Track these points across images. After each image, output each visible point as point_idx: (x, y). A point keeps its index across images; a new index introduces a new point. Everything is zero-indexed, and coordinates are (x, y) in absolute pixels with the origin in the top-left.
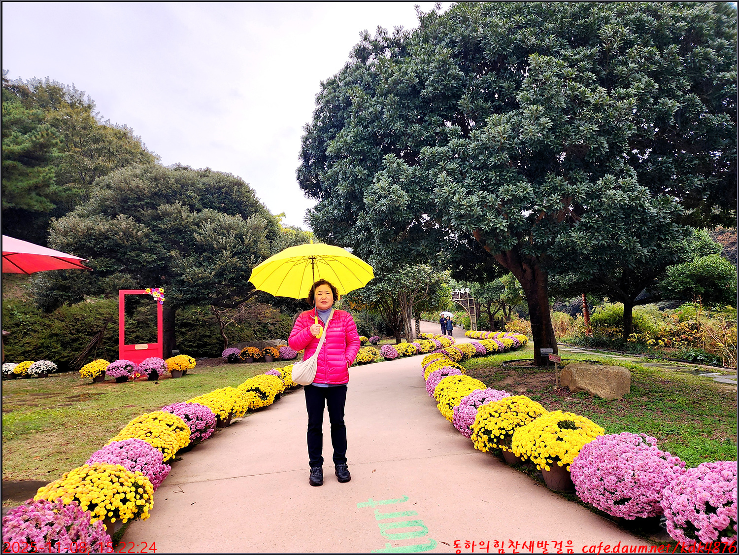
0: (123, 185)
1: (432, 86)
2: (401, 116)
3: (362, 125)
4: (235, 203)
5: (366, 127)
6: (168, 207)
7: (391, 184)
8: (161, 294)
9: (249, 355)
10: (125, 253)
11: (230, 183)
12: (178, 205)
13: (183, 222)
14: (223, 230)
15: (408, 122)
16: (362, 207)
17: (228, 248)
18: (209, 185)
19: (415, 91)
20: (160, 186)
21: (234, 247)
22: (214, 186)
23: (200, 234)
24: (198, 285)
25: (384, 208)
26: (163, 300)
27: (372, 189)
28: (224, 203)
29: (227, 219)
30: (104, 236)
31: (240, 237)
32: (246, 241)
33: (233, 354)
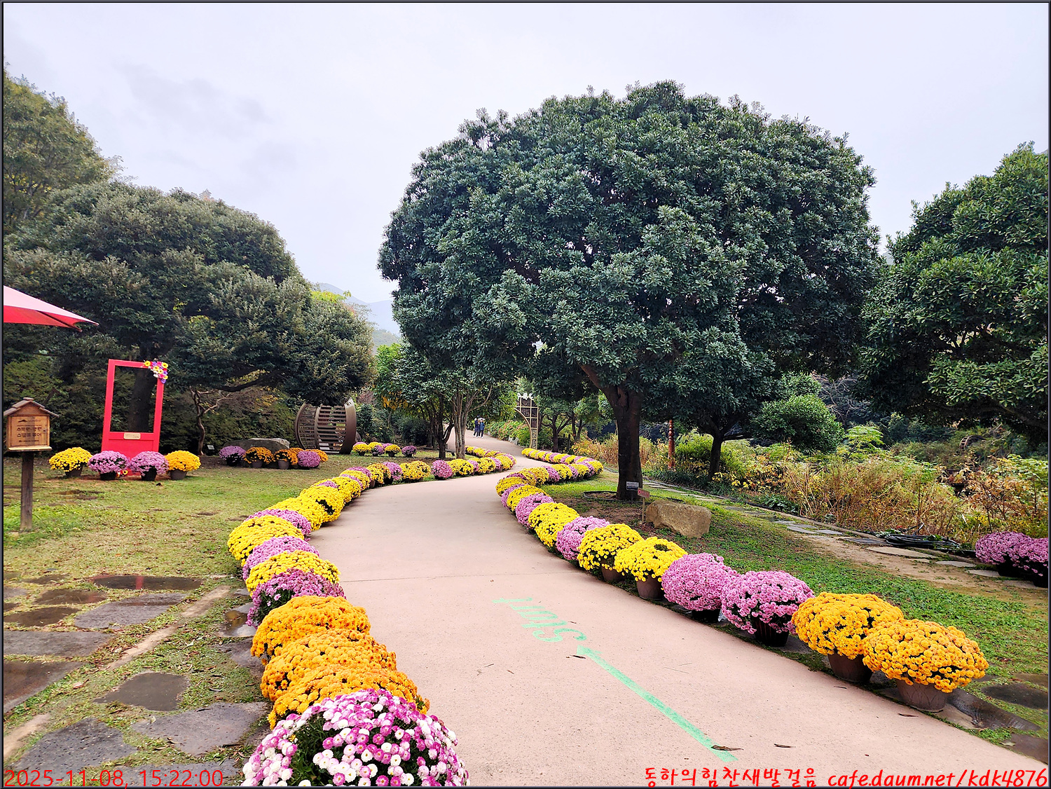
0: (114, 215)
1: (561, 207)
2: (524, 230)
3: (479, 227)
4: (261, 257)
5: (483, 231)
6: (175, 253)
7: (510, 301)
8: (164, 369)
9: (258, 458)
10: (111, 309)
11: (258, 229)
12: (189, 252)
13: (195, 277)
14: (250, 294)
15: (531, 237)
16: (468, 314)
17: (255, 318)
18: (229, 229)
19: (543, 208)
20: (166, 224)
21: (262, 318)
22: (236, 231)
23: (218, 295)
24: (211, 362)
25: (498, 325)
26: (166, 377)
27: (484, 299)
28: (247, 255)
29: (256, 280)
30: (84, 282)
31: (271, 305)
32: (279, 312)
33: (236, 455)
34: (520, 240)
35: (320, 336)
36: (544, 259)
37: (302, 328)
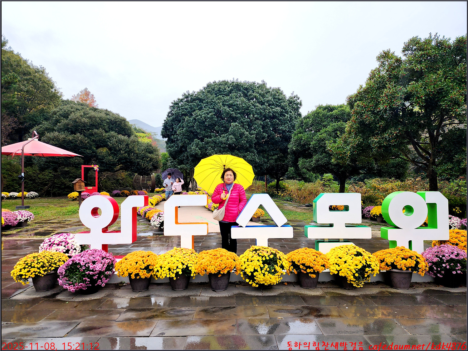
0: (77, 120)
4: (122, 129)
6: (97, 130)
8: (97, 167)
9: (125, 194)
10: (79, 149)
11: (121, 120)
12: (101, 130)
13: (103, 138)
14: (120, 142)
17: (123, 150)
18: (111, 120)
20: (93, 121)
21: (125, 149)
22: (114, 121)
23: (111, 143)
24: (110, 164)
26: (98, 170)
27: (190, 147)
28: (117, 128)
29: (121, 137)
30: (70, 142)
31: (127, 145)
32: (130, 147)
33: (118, 193)
34: (198, 131)
35: (143, 153)
36: (205, 136)
37: (137, 152)
